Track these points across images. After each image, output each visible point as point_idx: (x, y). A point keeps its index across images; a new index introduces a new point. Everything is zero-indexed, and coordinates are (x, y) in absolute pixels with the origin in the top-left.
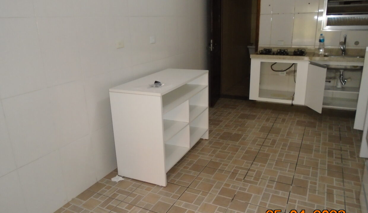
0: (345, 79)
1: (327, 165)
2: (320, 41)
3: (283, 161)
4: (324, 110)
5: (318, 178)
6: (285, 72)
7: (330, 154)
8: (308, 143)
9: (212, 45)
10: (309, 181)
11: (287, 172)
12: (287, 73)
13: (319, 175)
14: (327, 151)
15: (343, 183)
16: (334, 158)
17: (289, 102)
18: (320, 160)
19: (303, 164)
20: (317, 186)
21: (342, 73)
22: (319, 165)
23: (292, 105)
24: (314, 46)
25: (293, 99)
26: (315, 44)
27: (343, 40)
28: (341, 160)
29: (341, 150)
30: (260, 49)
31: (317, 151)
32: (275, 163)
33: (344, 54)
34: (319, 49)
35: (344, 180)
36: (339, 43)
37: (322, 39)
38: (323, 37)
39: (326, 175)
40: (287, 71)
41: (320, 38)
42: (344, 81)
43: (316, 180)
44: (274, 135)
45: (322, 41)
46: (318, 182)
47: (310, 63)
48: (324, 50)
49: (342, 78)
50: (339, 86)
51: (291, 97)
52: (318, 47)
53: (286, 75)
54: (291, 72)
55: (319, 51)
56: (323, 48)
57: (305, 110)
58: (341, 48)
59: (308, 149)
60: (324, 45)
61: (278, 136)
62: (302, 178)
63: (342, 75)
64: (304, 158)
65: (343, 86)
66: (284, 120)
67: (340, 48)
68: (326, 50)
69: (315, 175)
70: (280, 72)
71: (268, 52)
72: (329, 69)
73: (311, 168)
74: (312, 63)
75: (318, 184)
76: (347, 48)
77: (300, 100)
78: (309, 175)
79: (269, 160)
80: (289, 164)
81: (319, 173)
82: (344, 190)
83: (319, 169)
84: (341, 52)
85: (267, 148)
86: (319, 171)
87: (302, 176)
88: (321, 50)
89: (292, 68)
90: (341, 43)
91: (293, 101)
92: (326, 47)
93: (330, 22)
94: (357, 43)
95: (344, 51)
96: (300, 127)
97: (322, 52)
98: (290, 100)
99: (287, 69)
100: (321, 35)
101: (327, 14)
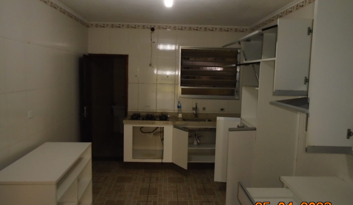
2: (178, 107)
4: (189, 165)
6: (152, 134)
9: (85, 111)
12: (154, 134)
17: (159, 161)
21: (197, 133)
23: (162, 163)
24: (174, 111)
25: (162, 158)
26: (174, 109)
27: (195, 107)
29: (209, 202)
30: (130, 114)
34: (178, 113)
37: (179, 105)
38: (180, 104)
41: (178, 105)
42: (198, 139)
44: (153, 196)
47: (173, 126)
49: (197, 137)
50: (195, 143)
51: (160, 156)
52: (177, 112)
53: (153, 136)
54: (158, 133)
55: (179, 115)
56: (181, 113)
57: (171, 167)
60: (181, 110)
61: (157, 197)
63: (197, 135)
65: (199, 143)
66: (157, 179)
67: (193, 112)
68: (183, 114)
70: (148, 134)
71: (136, 117)
74: (175, 127)
76: (198, 112)
77: (168, 158)
89: (158, 130)
90: (193, 109)
91: (163, 160)
92: (183, 112)
93: (184, 92)
94: (204, 109)
95: (196, 115)
96: (172, 184)
97: (180, 116)
98: (160, 159)
99: (154, 131)
100: (179, 102)
101: (181, 86)
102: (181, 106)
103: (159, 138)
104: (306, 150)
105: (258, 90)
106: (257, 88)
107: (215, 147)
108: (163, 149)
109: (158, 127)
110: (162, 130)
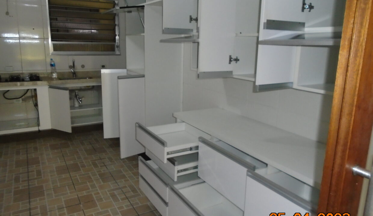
0: (80, 98)
1: (98, 175)
2: (51, 65)
3: (59, 186)
4: (73, 129)
5: (98, 188)
6: (20, 100)
7: (95, 165)
8: (72, 162)
10: (93, 193)
11: (69, 194)
12: (23, 100)
13: (96, 185)
14: (91, 164)
15: (117, 183)
16: (100, 167)
17: (35, 129)
18: (90, 173)
19: (79, 181)
20: (101, 194)
21: (78, 94)
22: (92, 177)
23: (39, 131)
24: (47, 70)
25: (38, 125)
27: (72, 64)
28: (105, 167)
29: (101, 159)
31: (83, 166)
32: (53, 192)
33: (75, 76)
34: (52, 73)
35: (117, 181)
36: (68, 67)
37: (53, 63)
38: (54, 62)
39: (102, 183)
40: (23, 97)
41: (51, 62)
42: (80, 100)
43: (97, 190)
44: (35, 166)
45: (54, 65)
46: (99, 191)
47: (49, 87)
48: (56, 74)
49: (79, 97)
50: (77, 105)
51: (36, 123)
52: (50, 71)
53: (22, 102)
54: (29, 98)
55: (53, 75)
56: (56, 72)
57: (53, 134)
58: (72, 72)
59: (76, 168)
60: (55, 69)
61: (40, 166)
62: (85, 194)
63: (78, 95)
64: (76, 176)
65: (81, 105)
66: (36, 149)
67: (70, 71)
68: (58, 74)
69: (93, 186)
70: (15, 101)
72: (71, 91)
73: (88, 182)
74: (51, 87)
75: (100, 193)
76: (76, 71)
77: (46, 125)
78: (89, 189)
79: (45, 191)
80: (67, 187)
81: (96, 184)
82: (120, 188)
83: (94, 181)
84: (72, 75)
85: (36, 181)
86: (95, 182)
87: (84, 192)
88: (54, 74)
89: (29, 94)
90: (70, 67)
91: (39, 127)
92: (58, 71)
93: (56, 48)
94: (83, 66)
95: (74, 73)
96: (56, 151)
97: (55, 75)
98: (36, 126)
99: (22, 96)
100: (52, 59)
101: (52, 40)
102: (54, 64)
103: (31, 103)
104: (198, 76)
105: (144, 36)
106: (142, 34)
107: (102, 106)
108: (37, 117)
109: (28, 90)
110: (33, 94)
